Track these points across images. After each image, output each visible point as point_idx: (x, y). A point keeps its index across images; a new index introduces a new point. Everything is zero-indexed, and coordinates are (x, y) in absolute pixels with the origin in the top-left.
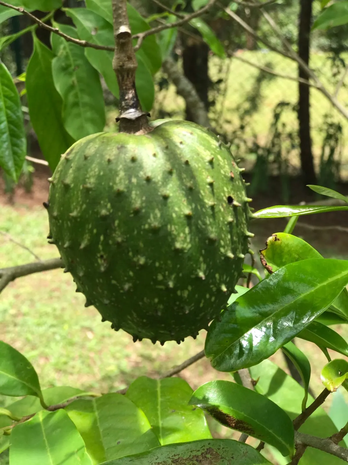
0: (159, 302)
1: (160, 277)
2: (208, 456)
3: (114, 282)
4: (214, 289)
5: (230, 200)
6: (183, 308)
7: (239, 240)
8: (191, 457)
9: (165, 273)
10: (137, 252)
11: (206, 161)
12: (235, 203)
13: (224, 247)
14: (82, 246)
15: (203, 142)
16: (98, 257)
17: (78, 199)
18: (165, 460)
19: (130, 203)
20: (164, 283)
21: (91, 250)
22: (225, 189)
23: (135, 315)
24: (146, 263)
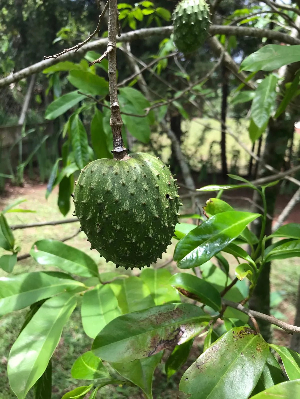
0: (128, 250)
1: (128, 237)
2: (177, 312)
3: (104, 238)
4: (158, 243)
5: (168, 196)
6: (140, 253)
7: (172, 217)
8: (168, 312)
9: (131, 235)
10: (116, 223)
11: (156, 175)
12: (170, 198)
13: (163, 221)
14: (88, 219)
15: (154, 166)
16: (96, 225)
17: (86, 193)
18: (155, 314)
19: (113, 197)
20: (130, 239)
21: (92, 220)
22: (165, 190)
23: (115, 255)
24: (121, 229)
